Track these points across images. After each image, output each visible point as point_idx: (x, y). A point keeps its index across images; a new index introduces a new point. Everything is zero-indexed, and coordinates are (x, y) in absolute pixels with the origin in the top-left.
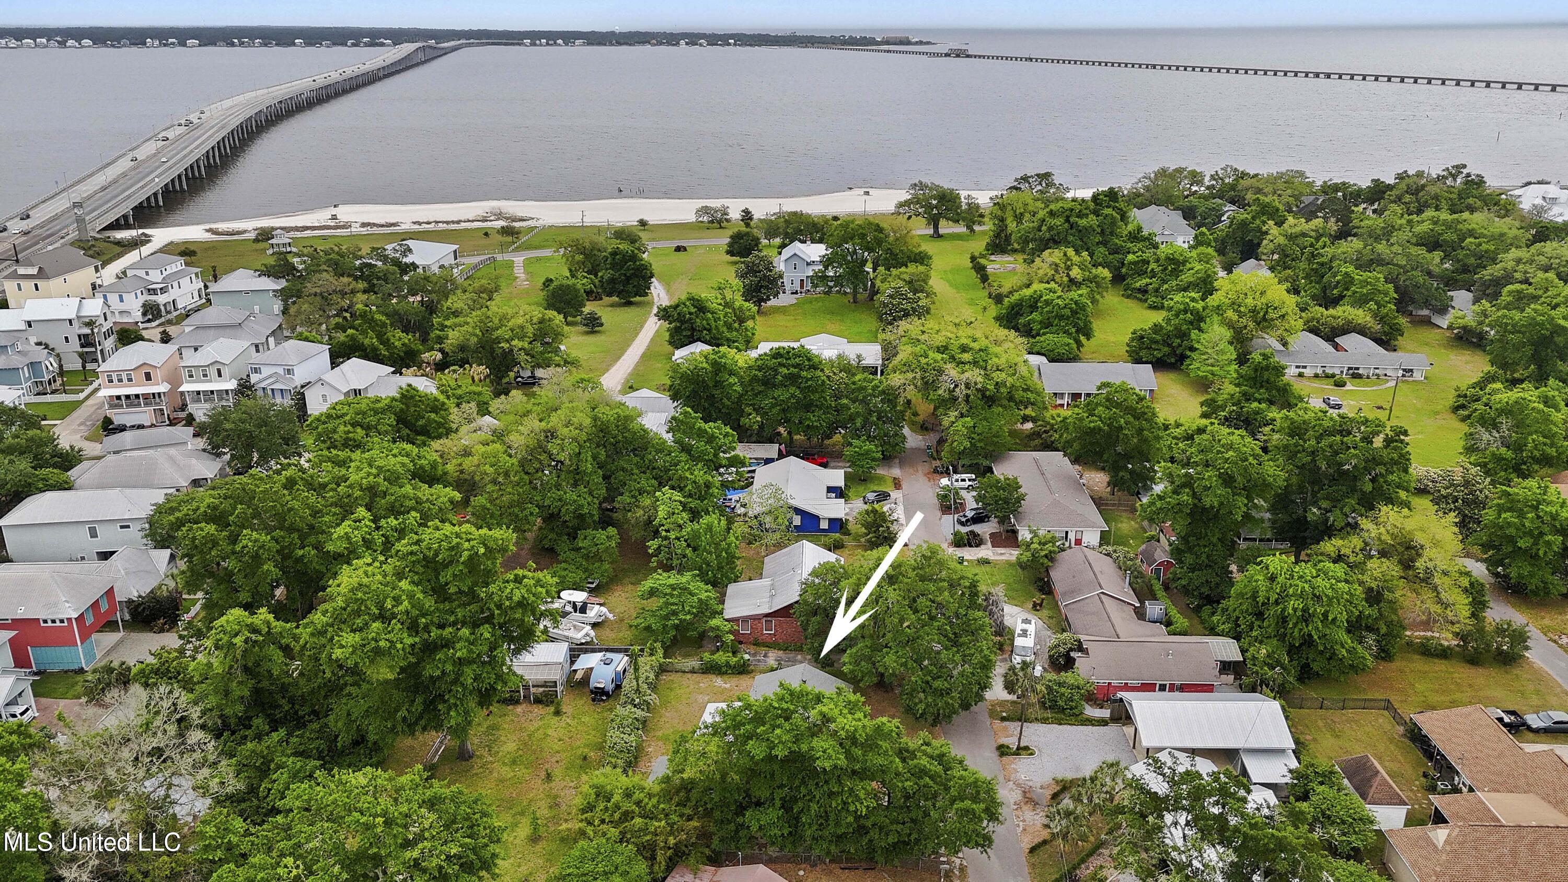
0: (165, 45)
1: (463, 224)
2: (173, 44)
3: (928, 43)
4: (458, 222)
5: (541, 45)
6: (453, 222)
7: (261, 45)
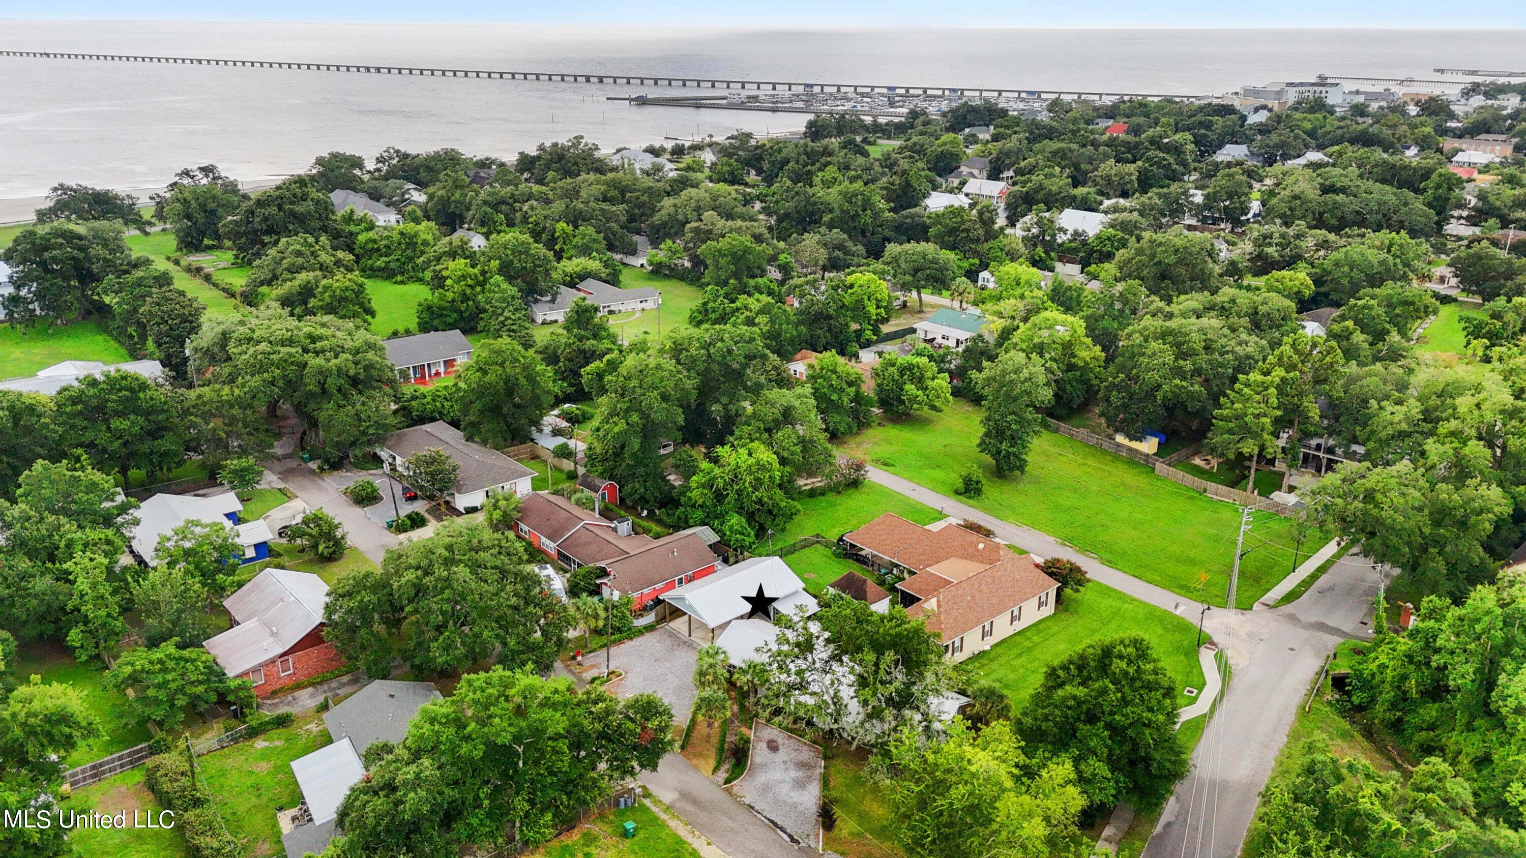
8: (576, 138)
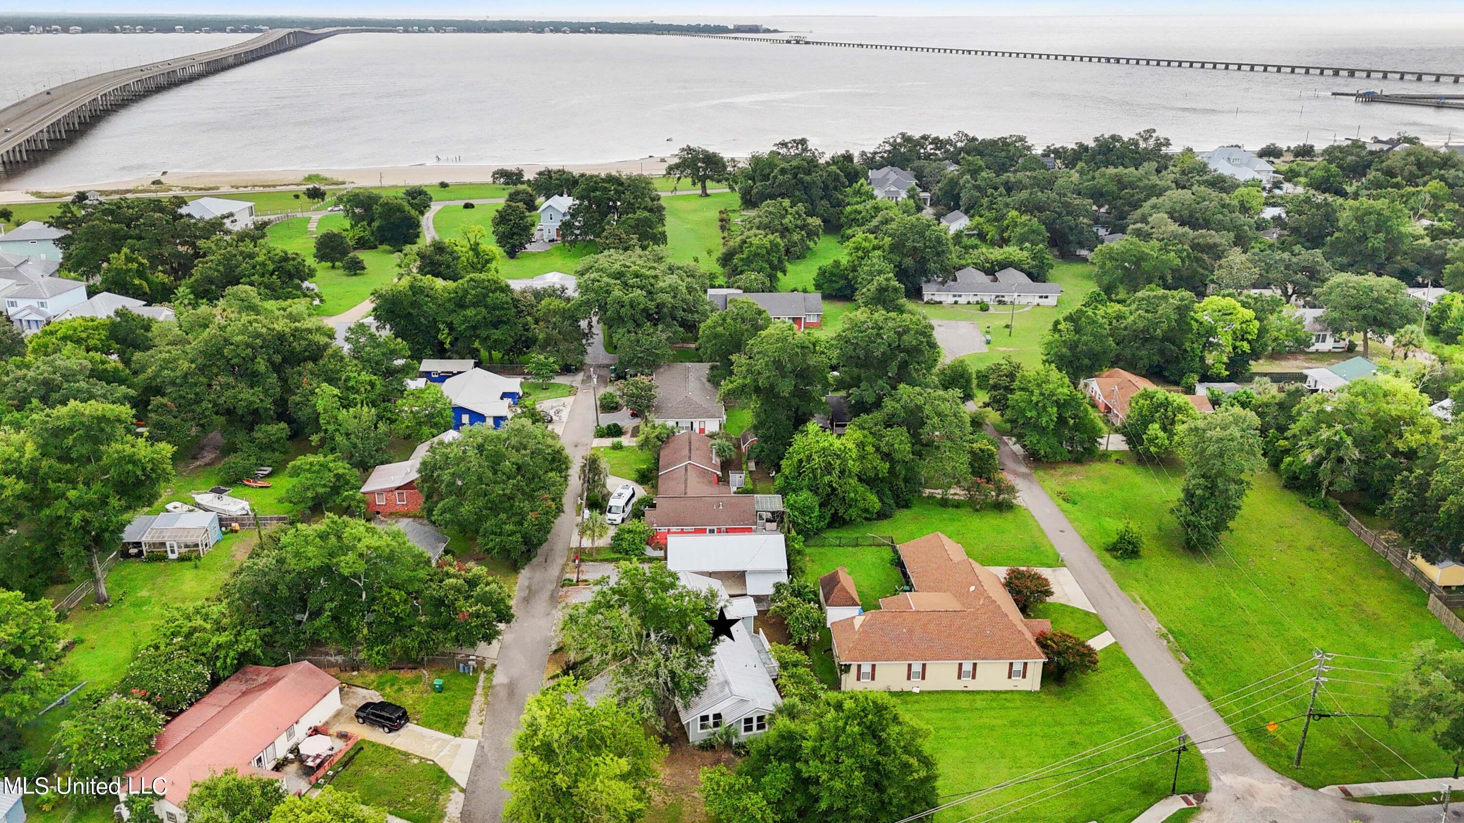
0: (49, 32)
1: (279, 188)
2: (56, 30)
3: (776, 31)
4: (274, 186)
5: (414, 32)
6: (269, 186)
7: (142, 31)
8: (1148, 131)
